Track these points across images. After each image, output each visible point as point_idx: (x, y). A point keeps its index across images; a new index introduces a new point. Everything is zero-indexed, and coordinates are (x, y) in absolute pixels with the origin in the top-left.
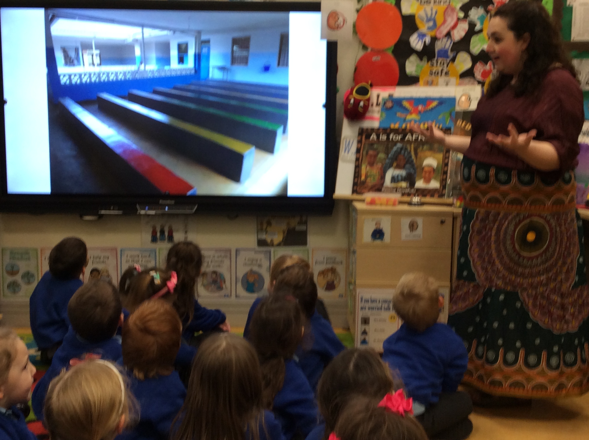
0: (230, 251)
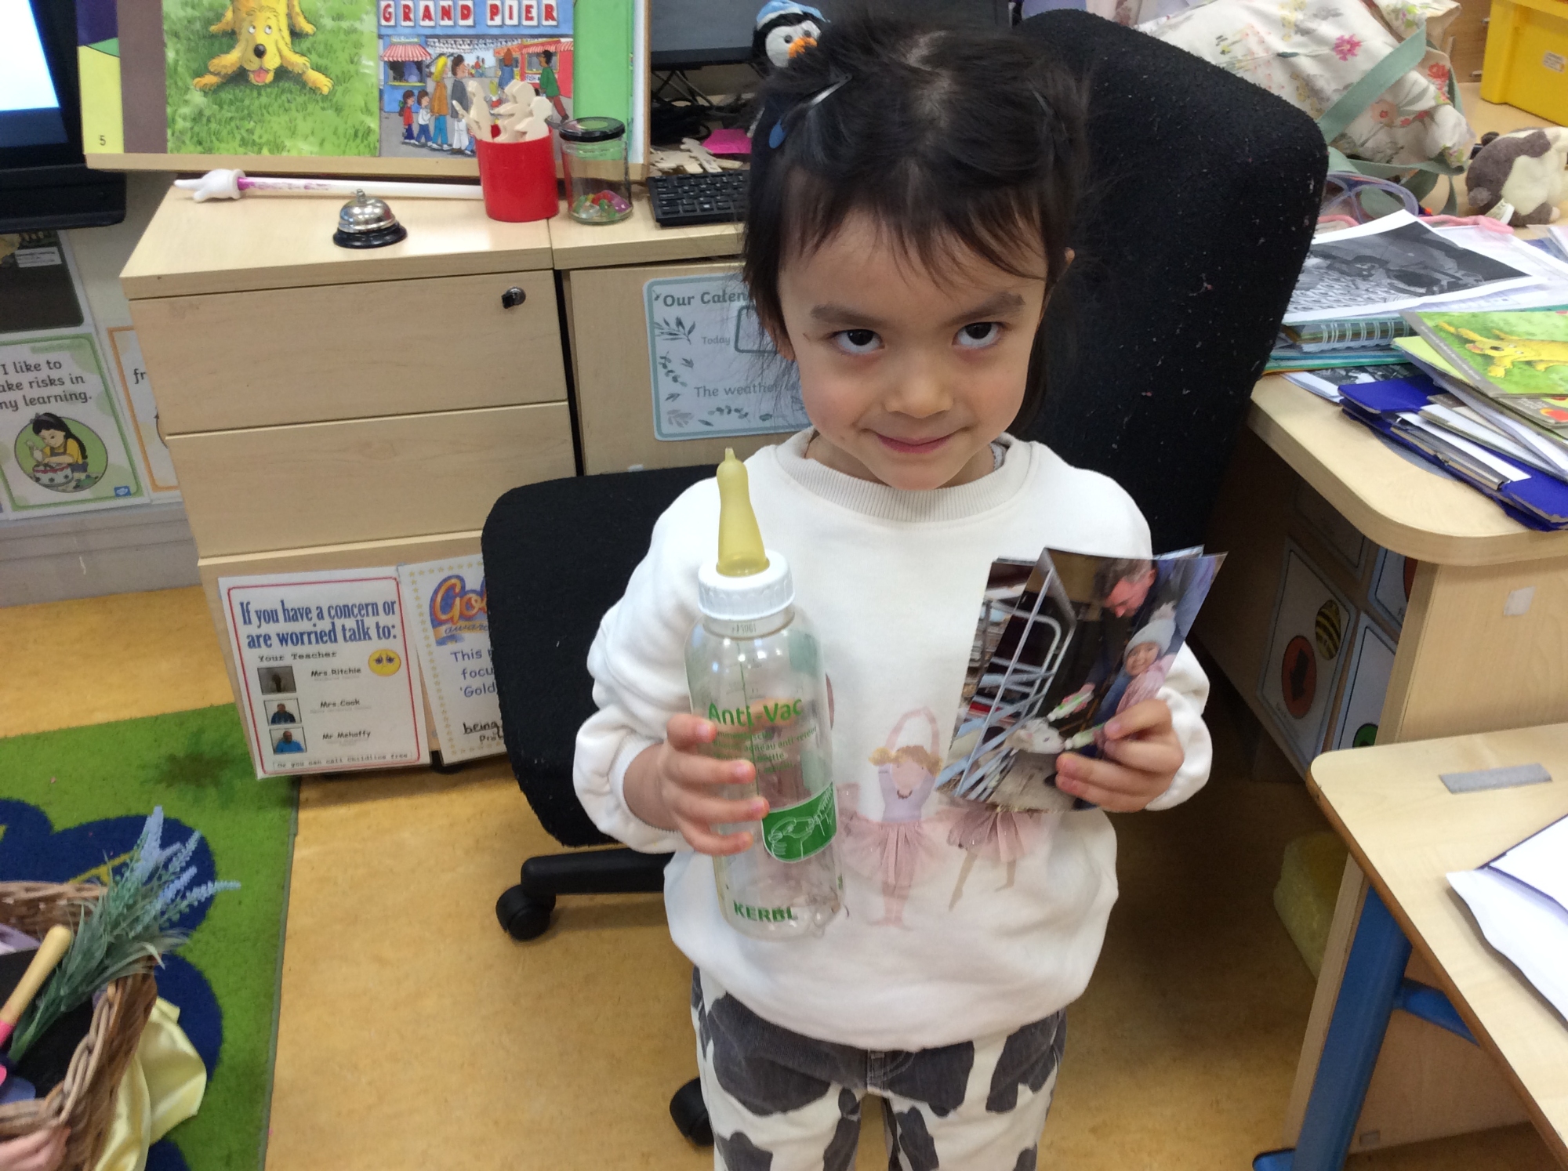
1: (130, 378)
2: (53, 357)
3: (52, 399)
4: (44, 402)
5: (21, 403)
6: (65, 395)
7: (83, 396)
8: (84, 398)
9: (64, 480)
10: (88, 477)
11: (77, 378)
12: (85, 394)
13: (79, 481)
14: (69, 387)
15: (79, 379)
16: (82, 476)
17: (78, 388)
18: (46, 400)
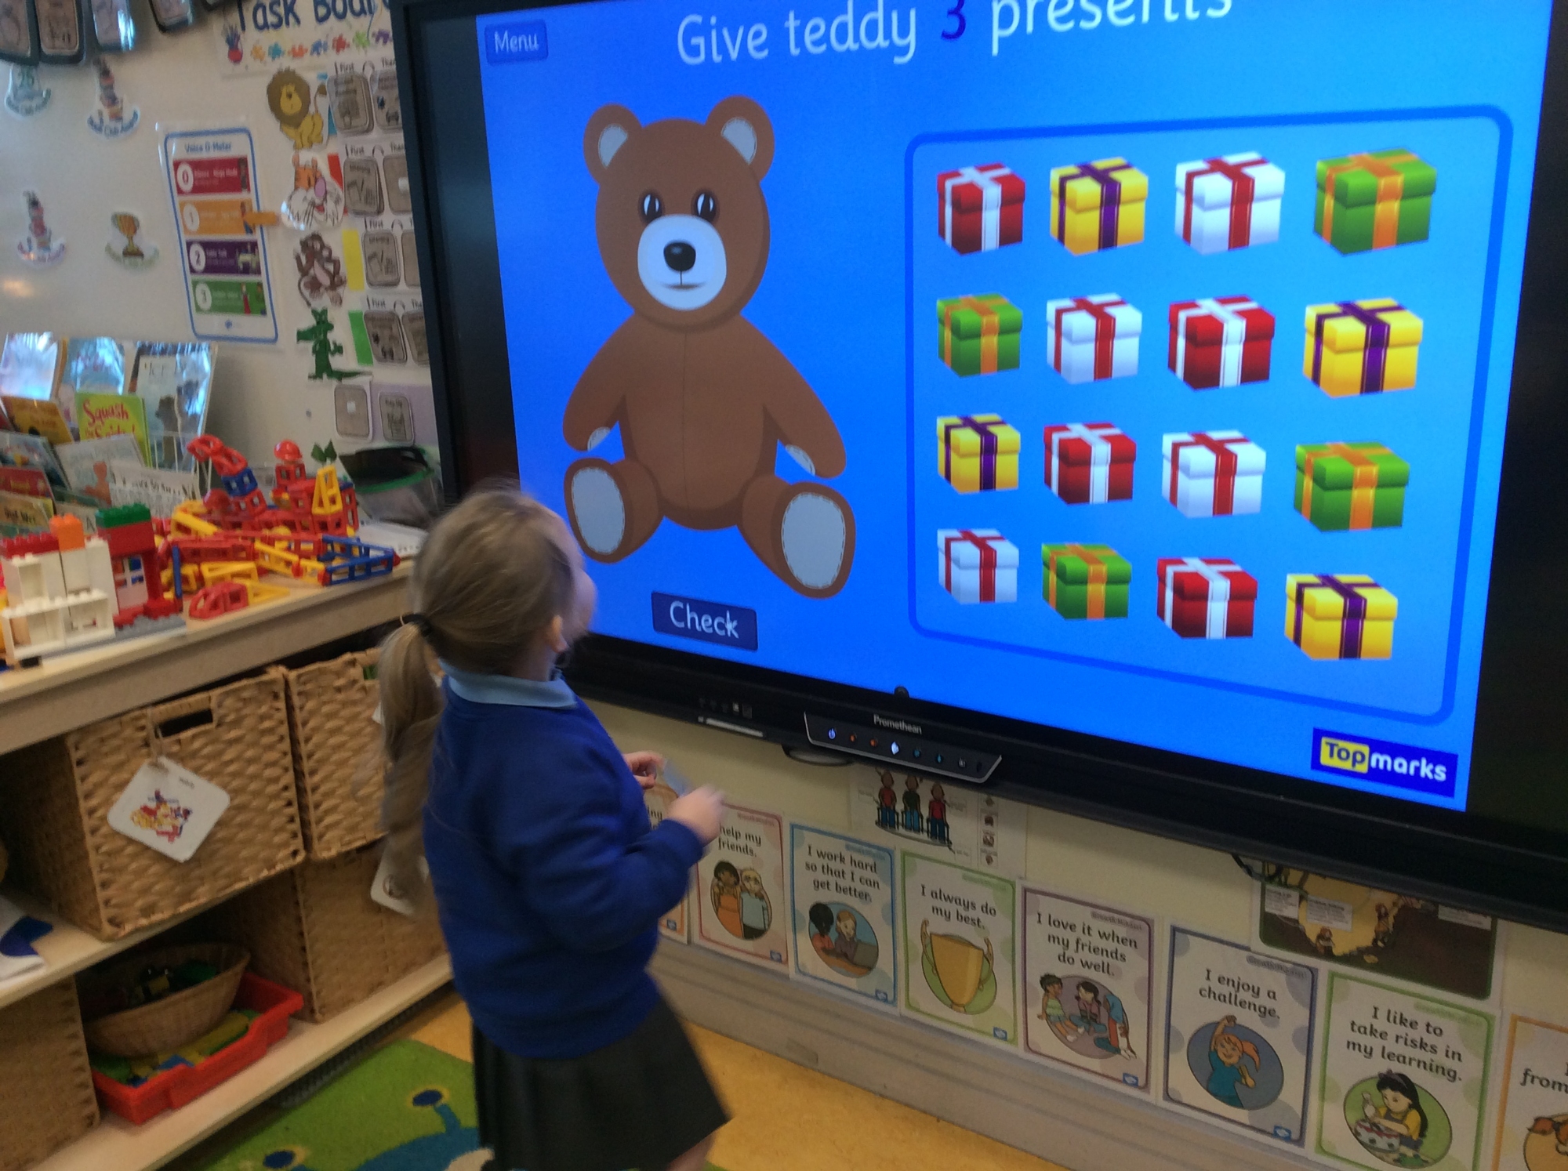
0: (1149, 924)
1: (1517, 1075)
2: (1436, 1021)
3: (1414, 1063)
4: (1404, 1062)
5: (1377, 1052)
6: (1431, 1065)
7: (1452, 1074)
8: (1453, 1076)
9: (1386, 1147)
10: (1416, 1156)
11: (1454, 1053)
12: (1455, 1072)
13: (1404, 1155)
14: (1440, 1059)
15: (1456, 1056)
16: (1410, 1153)
17: (1449, 1064)
18: (1407, 1060)
